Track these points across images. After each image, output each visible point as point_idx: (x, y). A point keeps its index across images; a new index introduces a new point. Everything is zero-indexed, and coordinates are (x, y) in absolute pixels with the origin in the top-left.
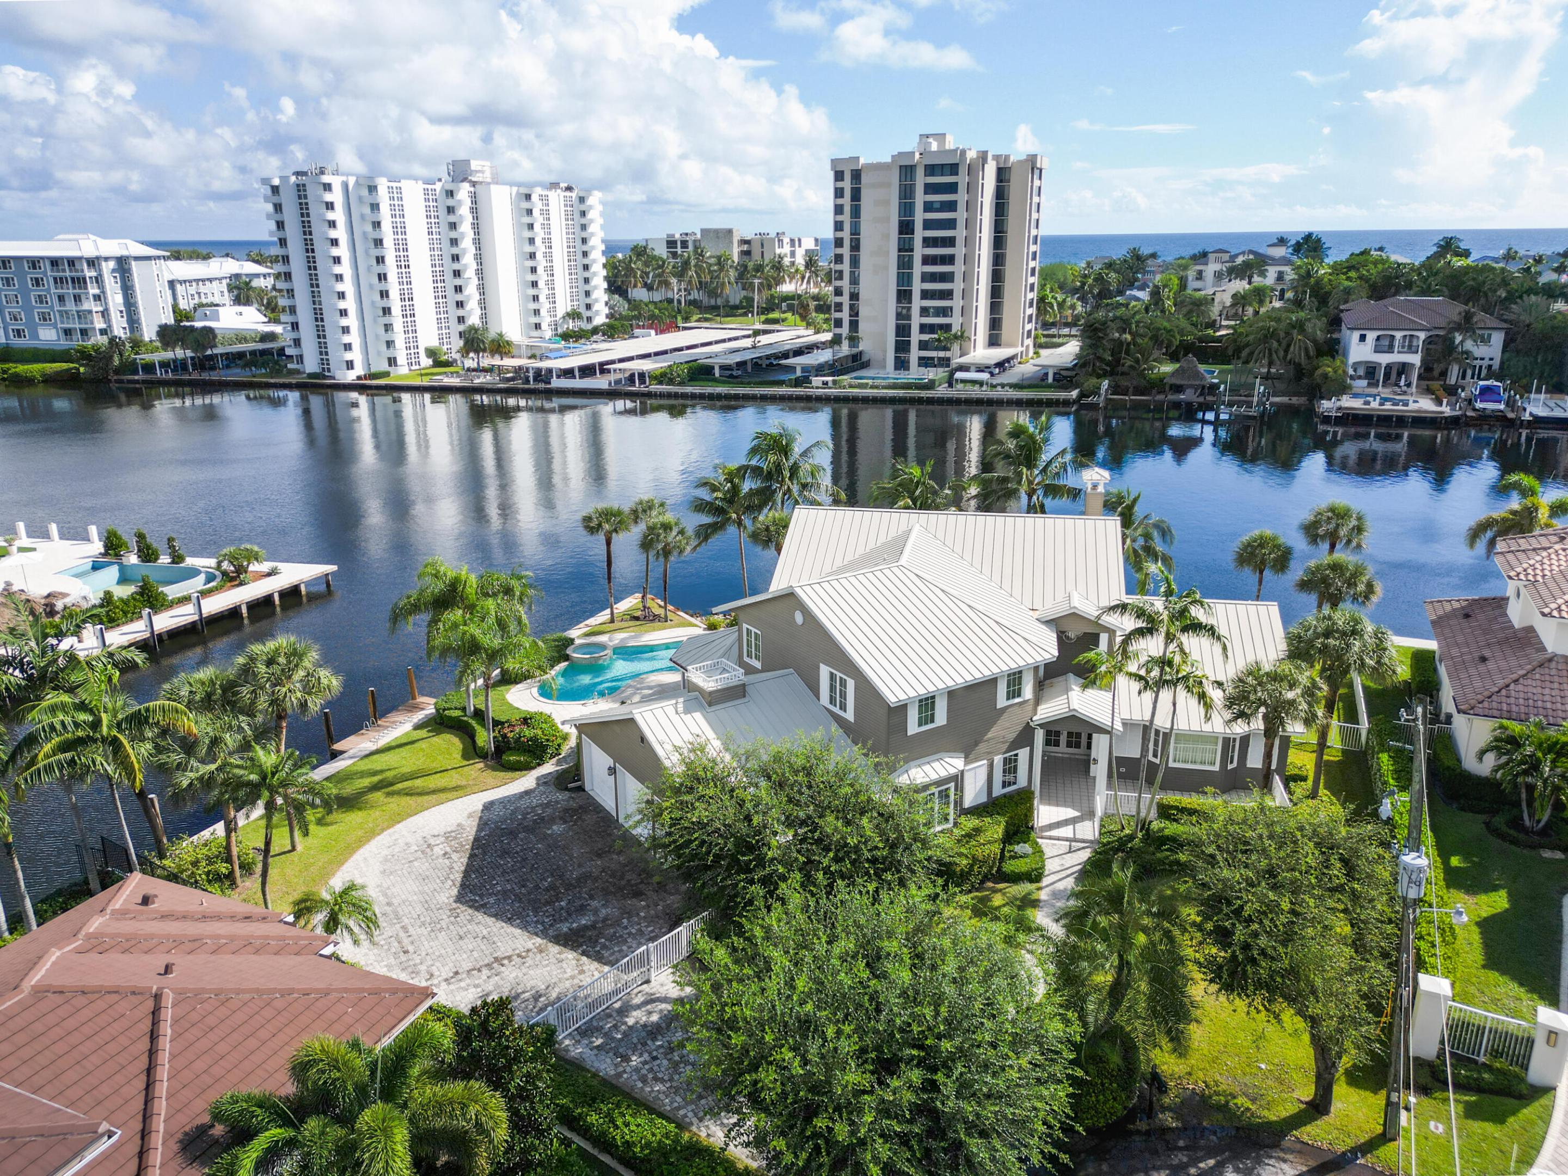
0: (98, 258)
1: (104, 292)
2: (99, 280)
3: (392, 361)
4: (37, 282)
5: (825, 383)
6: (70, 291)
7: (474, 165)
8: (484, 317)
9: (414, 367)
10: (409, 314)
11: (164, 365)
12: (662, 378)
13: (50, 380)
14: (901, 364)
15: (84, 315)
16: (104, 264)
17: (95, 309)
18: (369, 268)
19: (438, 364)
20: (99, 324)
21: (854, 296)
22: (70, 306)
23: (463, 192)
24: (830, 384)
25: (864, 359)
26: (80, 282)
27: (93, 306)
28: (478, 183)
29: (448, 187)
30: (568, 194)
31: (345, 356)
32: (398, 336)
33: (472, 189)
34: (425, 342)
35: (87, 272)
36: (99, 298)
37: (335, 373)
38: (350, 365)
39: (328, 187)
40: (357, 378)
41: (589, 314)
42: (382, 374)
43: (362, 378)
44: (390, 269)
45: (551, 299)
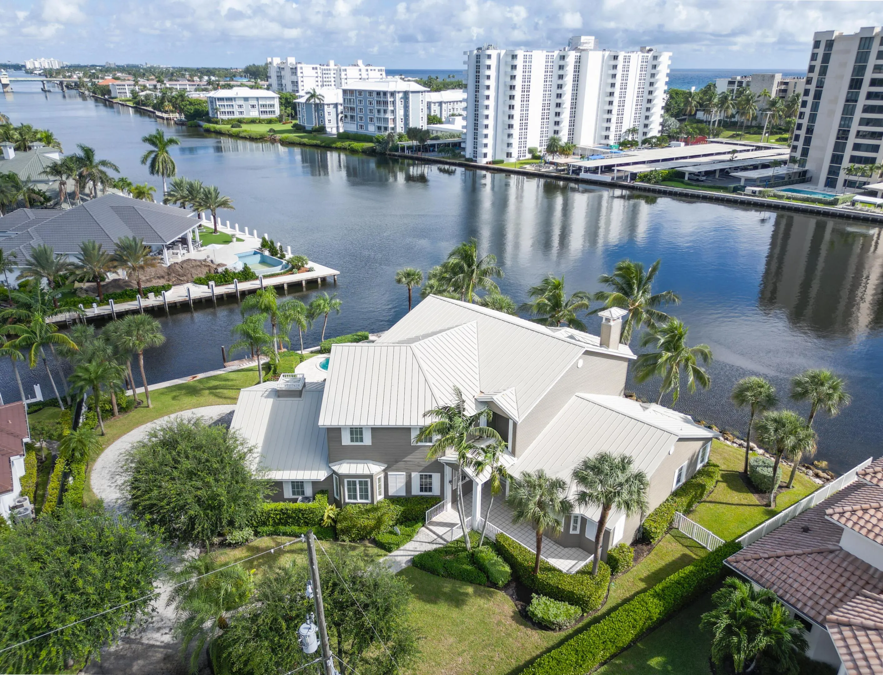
0: (395, 92)
1: (395, 109)
2: (394, 103)
3: (509, 155)
4: (371, 102)
5: (754, 192)
6: (382, 108)
7: (583, 39)
8: (572, 132)
9: (521, 158)
10: (524, 126)
11: (409, 148)
12: (645, 177)
13: (365, 152)
14: (831, 183)
15: (386, 120)
16: (397, 95)
17: (390, 117)
18: (504, 101)
19: (535, 157)
20: (391, 125)
21: (810, 130)
22: (382, 115)
23: (572, 57)
24: (757, 193)
25: (808, 176)
26: (386, 103)
27: (389, 116)
28: (584, 50)
29: (562, 53)
30: (646, 54)
31: (484, 150)
32: (515, 141)
33: (578, 54)
34: (530, 145)
35: (390, 99)
36: (393, 112)
37: (478, 159)
38: (485, 155)
39: (489, 57)
40: (487, 163)
41: (645, 130)
42: (501, 162)
43: (490, 163)
44: (517, 102)
45: (620, 121)
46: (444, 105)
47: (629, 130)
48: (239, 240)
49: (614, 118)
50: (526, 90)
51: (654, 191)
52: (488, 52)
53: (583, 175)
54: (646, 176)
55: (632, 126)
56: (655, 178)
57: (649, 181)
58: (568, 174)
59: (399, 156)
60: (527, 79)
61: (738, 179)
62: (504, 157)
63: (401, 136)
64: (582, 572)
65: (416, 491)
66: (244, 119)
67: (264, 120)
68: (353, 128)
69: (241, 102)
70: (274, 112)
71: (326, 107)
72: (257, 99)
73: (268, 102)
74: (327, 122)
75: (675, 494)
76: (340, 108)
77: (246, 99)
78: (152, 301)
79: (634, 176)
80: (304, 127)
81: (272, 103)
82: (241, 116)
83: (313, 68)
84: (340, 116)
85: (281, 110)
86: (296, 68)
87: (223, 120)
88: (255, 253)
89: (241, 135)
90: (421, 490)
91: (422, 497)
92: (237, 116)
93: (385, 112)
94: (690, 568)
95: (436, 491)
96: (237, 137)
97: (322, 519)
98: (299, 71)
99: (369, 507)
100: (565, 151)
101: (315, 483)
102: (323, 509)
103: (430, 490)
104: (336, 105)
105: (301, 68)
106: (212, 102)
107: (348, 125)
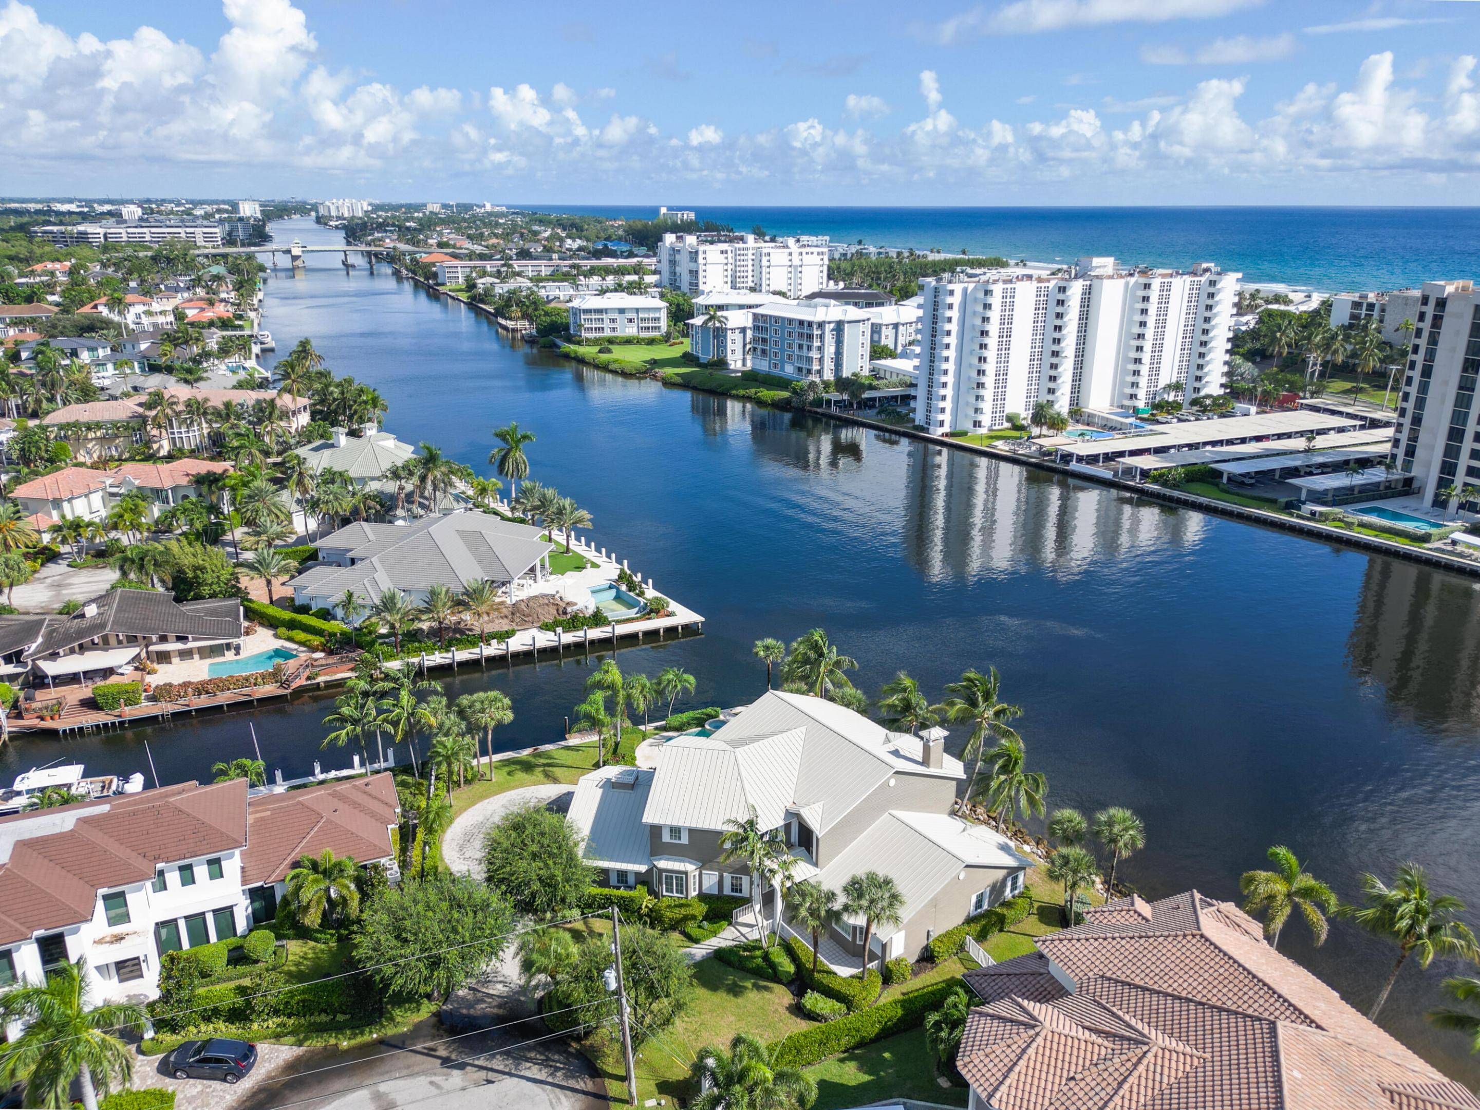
0: (824, 322)
1: (823, 345)
2: (822, 337)
3: (977, 424)
4: (790, 334)
5: (1313, 514)
6: (805, 343)
7: (1096, 262)
8: (1077, 389)
10: (1001, 384)
11: (837, 403)
12: (1160, 478)
13: (776, 404)
14: (1440, 501)
15: (810, 360)
16: (827, 326)
17: (815, 356)
18: (972, 352)
19: (1014, 428)
20: (815, 367)
22: (805, 352)
23: (1076, 289)
24: (1317, 516)
26: (810, 337)
27: (815, 354)
28: (1097, 277)
29: (1062, 284)
30: (1196, 279)
31: (941, 417)
32: (987, 406)
33: (1088, 283)
34: (1009, 409)
35: (816, 332)
36: (820, 349)
37: (932, 428)
38: (942, 424)
39: (951, 293)
40: (943, 435)
41: (1197, 385)
42: (964, 434)
43: (947, 435)
44: (991, 354)
45: (1155, 371)
46: (901, 327)
47: (1170, 386)
48: (594, 565)
49: (1145, 367)
50: (1006, 335)
51: (1171, 499)
52: (950, 287)
53: (1074, 466)
54: (1161, 475)
55: (1174, 380)
56: (1175, 479)
57: (1165, 484)
58: (1054, 461)
59: (823, 415)
60: (1007, 321)
62: (969, 426)
63: (826, 384)
64: (852, 977)
65: (727, 891)
66: (617, 337)
67: (643, 340)
68: (763, 366)
69: (615, 315)
70: (659, 328)
71: (729, 332)
72: (637, 310)
73: (652, 315)
74: (729, 352)
75: (970, 920)
76: (749, 334)
77: (622, 311)
78: (493, 649)
79: (1145, 474)
80: (698, 358)
81: (657, 315)
82: (613, 334)
83: (722, 252)
84: (748, 347)
85: (669, 326)
86: (697, 252)
87: (587, 339)
89: (610, 367)
90: (733, 890)
91: (733, 897)
92: (607, 333)
93: (809, 348)
95: (745, 893)
96: (605, 368)
97: (640, 908)
98: (701, 256)
99: (683, 901)
100: (1056, 424)
101: (637, 874)
102: (642, 898)
103: (741, 891)
104: (743, 330)
106: (575, 314)
107: (758, 361)
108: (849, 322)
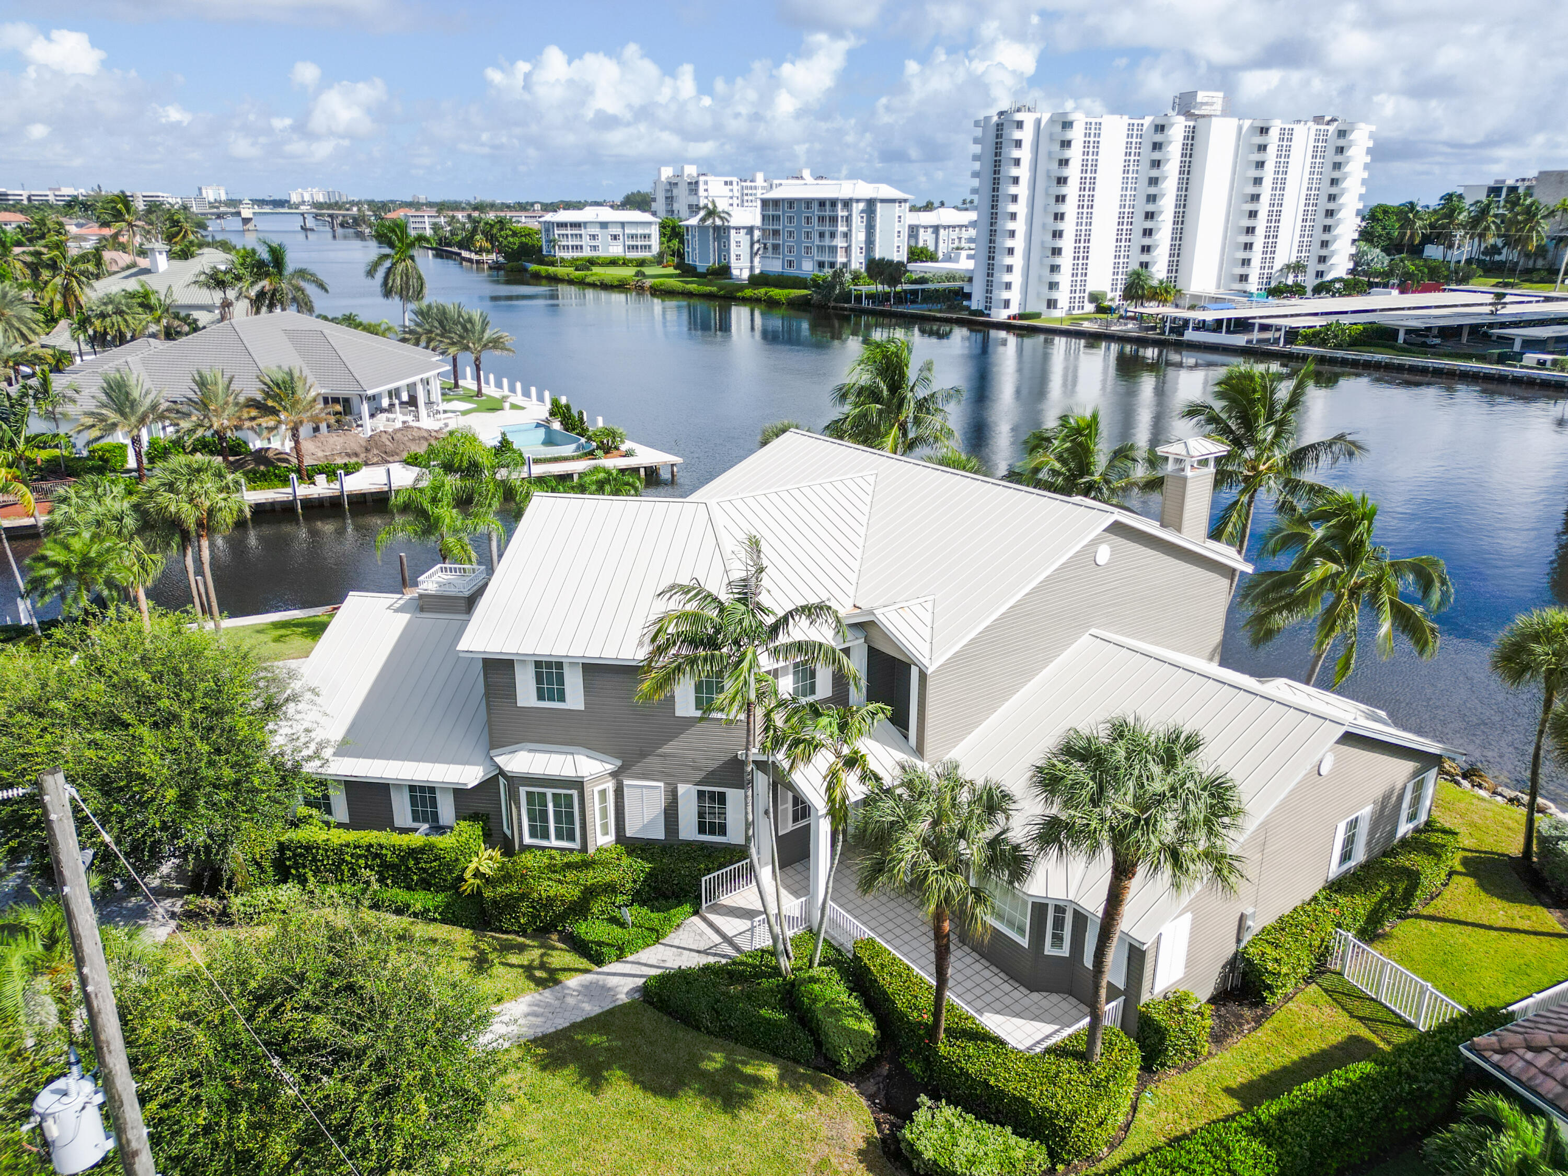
0: (851, 200)
1: (850, 230)
2: (848, 219)
3: (1052, 304)
4: (808, 219)
5: (1542, 364)
6: (827, 228)
7: (1201, 96)
8: (1174, 266)
9: (1076, 312)
10: (1082, 254)
11: (869, 296)
13: (794, 304)
15: (833, 250)
16: (854, 205)
17: (840, 245)
18: (1046, 206)
19: (1100, 310)
20: (841, 258)
22: (827, 242)
23: (1178, 128)
26: (834, 220)
27: (840, 242)
28: (1203, 116)
29: (1160, 122)
30: (1323, 127)
31: (1005, 295)
32: (1064, 278)
33: (1192, 124)
34: (1092, 287)
35: (841, 212)
36: (846, 235)
37: (993, 312)
38: (1007, 304)
39: (1020, 125)
40: (1009, 318)
41: (1321, 267)
42: (1037, 316)
43: (1014, 318)
44: (1070, 208)
45: (1270, 248)
46: (942, 231)
47: (1288, 266)
48: (514, 407)
49: (1259, 240)
50: (1088, 185)
51: (1332, 361)
52: (1018, 117)
53: (1190, 335)
54: (1316, 334)
55: (1293, 260)
56: (1336, 336)
57: (1323, 343)
58: (1163, 333)
59: (851, 310)
60: (1090, 167)
61: (1509, 341)
62: (1042, 307)
63: (856, 277)
64: (1060, 1051)
65: (688, 830)
66: (598, 258)
67: (631, 261)
68: (776, 266)
69: (596, 230)
70: (650, 247)
71: (733, 232)
72: (623, 224)
73: (640, 231)
74: (733, 258)
75: (1337, 886)
76: (757, 234)
77: (604, 225)
78: (321, 488)
79: (1292, 335)
80: (695, 268)
81: (647, 231)
82: (594, 254)
83: (726, 183)
84: (756, 246)
85: (662, 243)
86: (697, 183)
87: (562, 260)
88: (538, 425)
89: (587, 280)
90: (702, 830)
91: (703, 846)
92: (587, 253)
93: (833, 235)
94: (1367, 1067)
95: (734, 836)
96: (582, 283)
97: (461, 879)
98: (702, 187)
99: (576, 858)
100: (1159, 294)
101: (459, 793)
102: (466, 852)
103: (722, 830)
104: (750, 230)
105: (706, 183)
106: (547, 230)
107: (768, 261)
108: (883, 201)
